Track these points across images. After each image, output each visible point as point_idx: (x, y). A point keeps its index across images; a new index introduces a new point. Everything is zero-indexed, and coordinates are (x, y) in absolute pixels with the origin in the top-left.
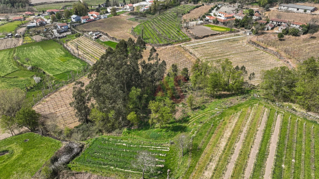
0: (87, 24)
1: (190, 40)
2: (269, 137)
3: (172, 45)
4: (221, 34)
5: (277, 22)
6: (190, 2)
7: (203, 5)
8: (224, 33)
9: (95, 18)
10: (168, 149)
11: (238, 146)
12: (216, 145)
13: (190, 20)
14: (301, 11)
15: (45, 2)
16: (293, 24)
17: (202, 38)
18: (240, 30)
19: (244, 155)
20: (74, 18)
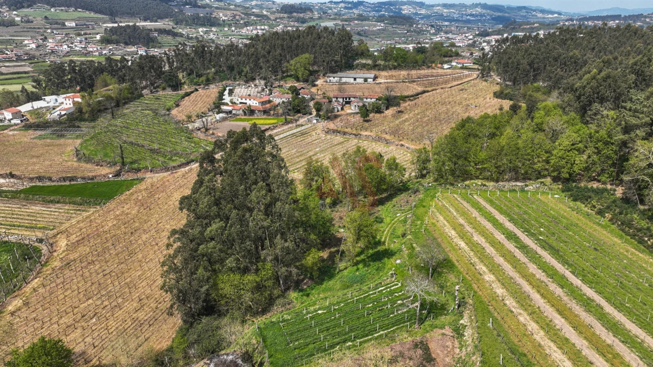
5: (343, 98)
6: (164, 89)
7: (197, 90)
8: (276, 126)
10: (398, 285)
12: (455, 249)
14: (361, 81)
16: (367, 99)
18: (296, 118)
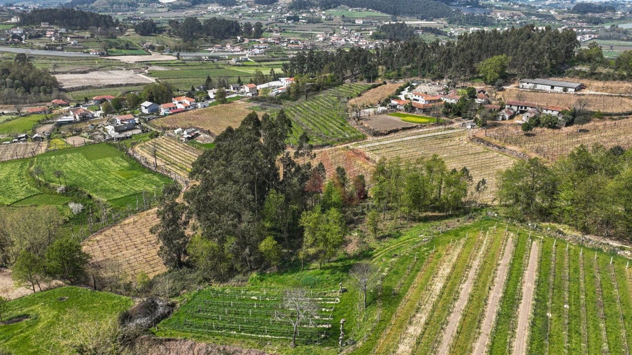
0: (170, 117)
1: (364, 138)
2: (520, 274)
3: (332, 146)
4: (421, 128)
5: (518, 107)
6: (362, 80)
7: (385, 83)
8: (425, 126)
9: (186, 108)
10: (337, 301)
11: (466, 289)
12: (426, 287)
13: (364, 107)
14: (560, 90)
15: (88, 85)
16: (547, 110)
17: (387, 134)
18: (453, 120)
19: (478, 300)
20: (146, 108)
